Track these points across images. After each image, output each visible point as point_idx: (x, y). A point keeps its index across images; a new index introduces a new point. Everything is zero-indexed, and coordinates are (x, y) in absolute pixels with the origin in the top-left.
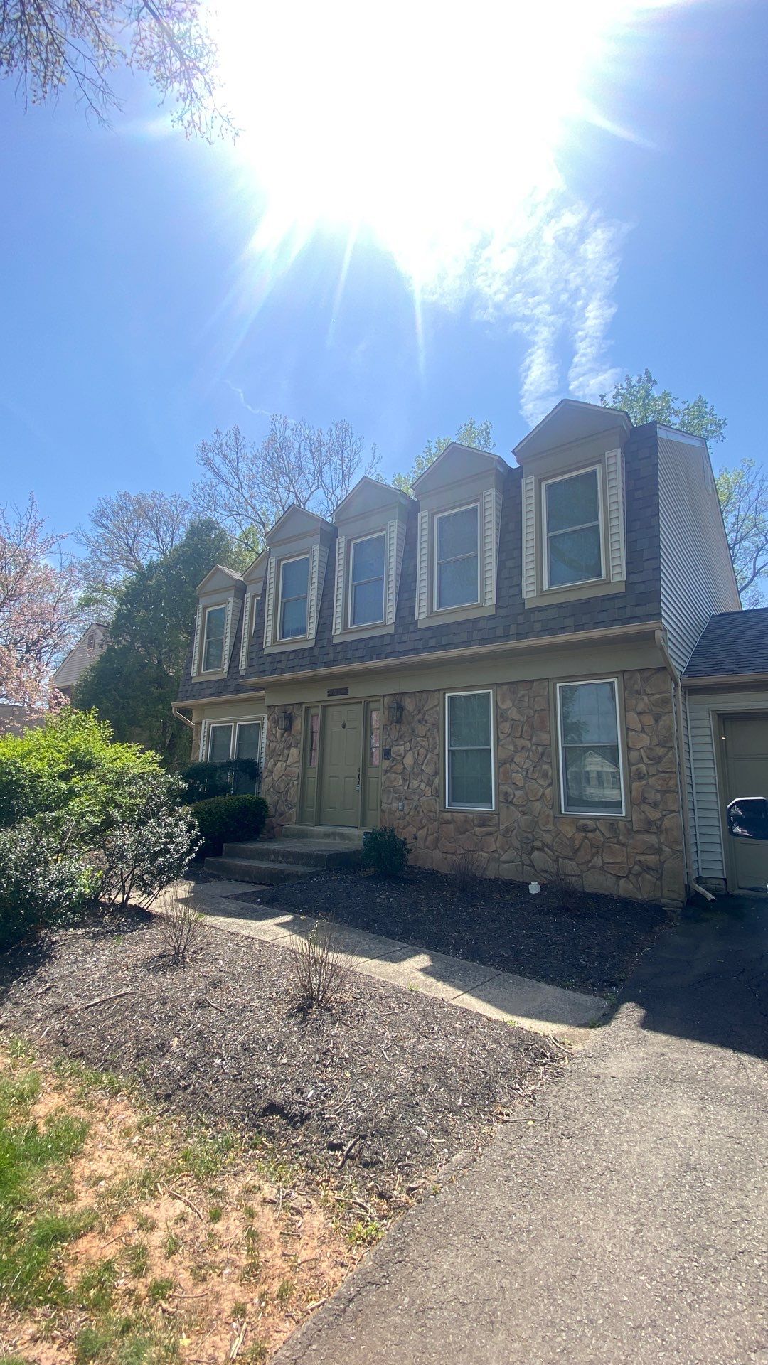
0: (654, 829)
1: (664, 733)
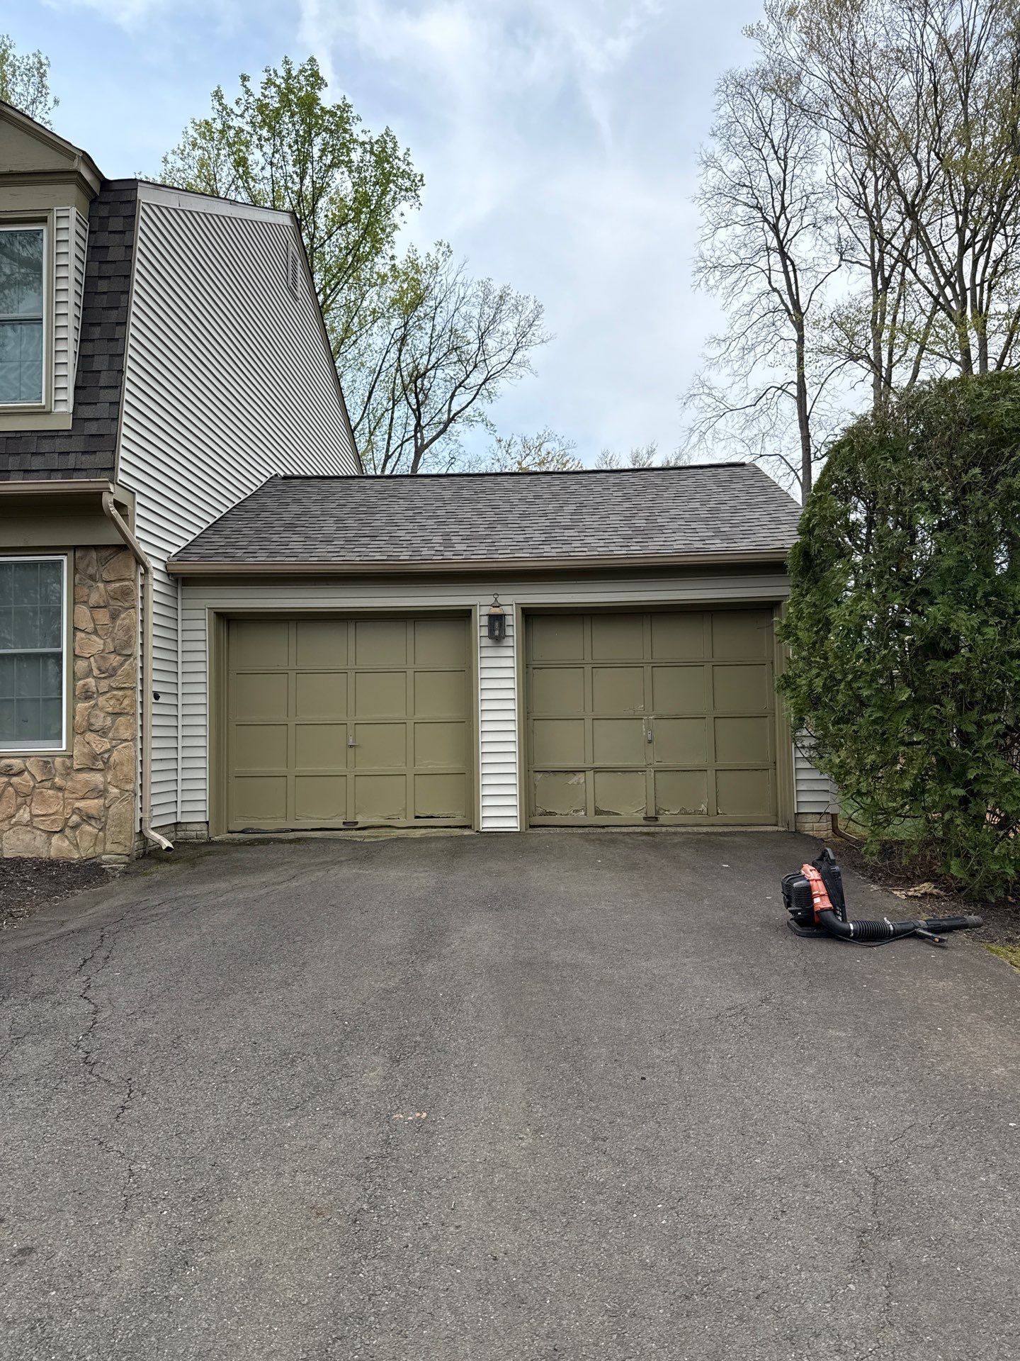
0: (100, 765)
1: (121, 635)
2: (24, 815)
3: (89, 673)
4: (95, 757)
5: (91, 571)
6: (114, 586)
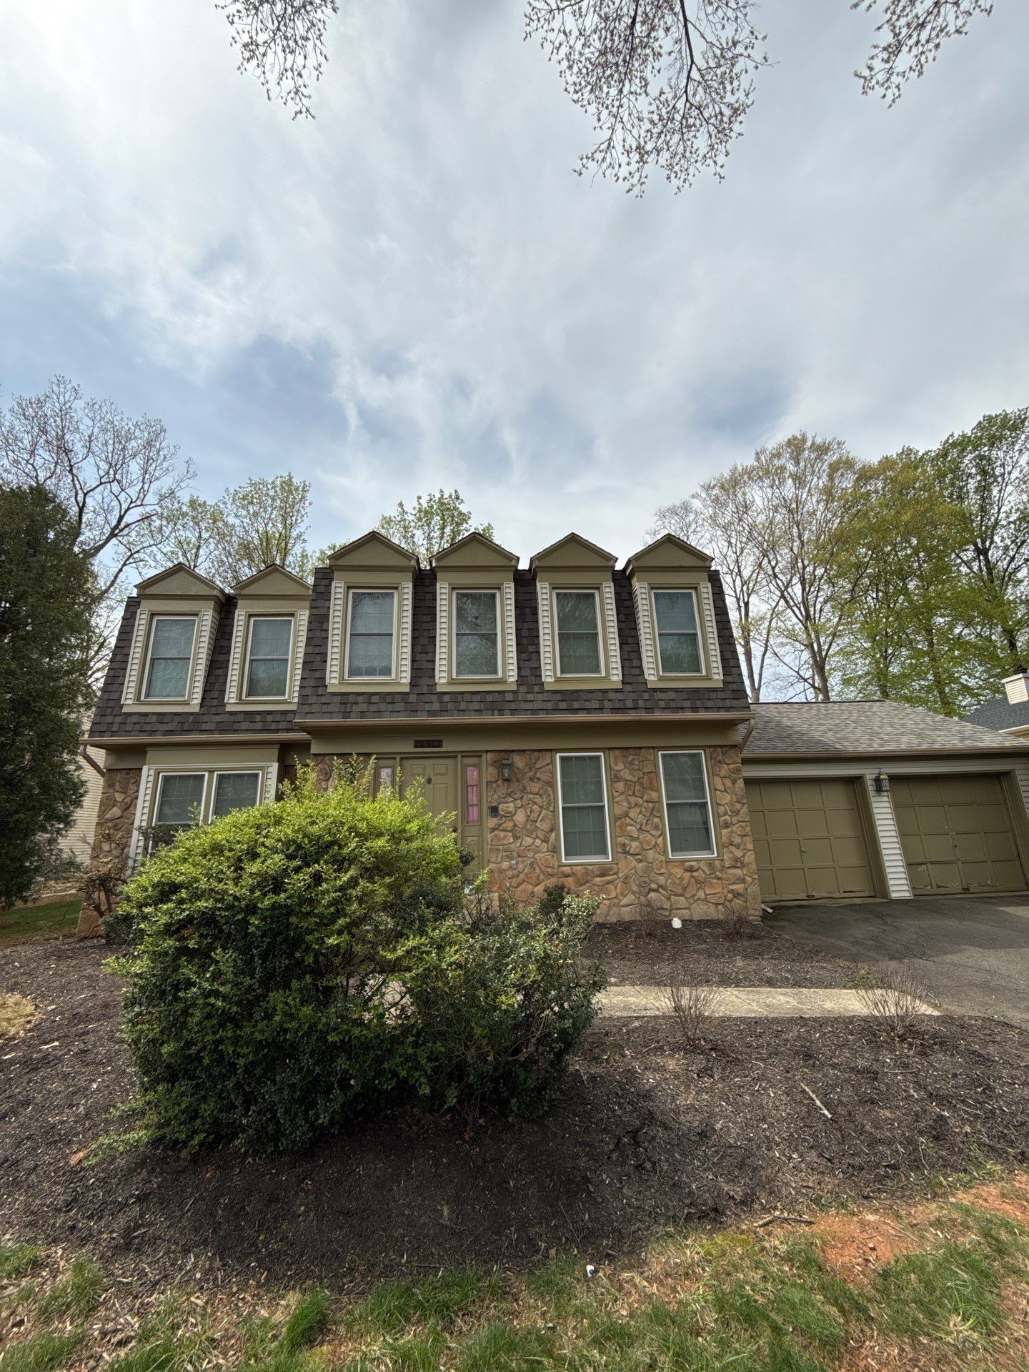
0: (739, 865)
1: (739, 792)
2: (701, 894)
3: (726, 813)
4: (736, 860)
5: (719, 758)
6: (732, 766)
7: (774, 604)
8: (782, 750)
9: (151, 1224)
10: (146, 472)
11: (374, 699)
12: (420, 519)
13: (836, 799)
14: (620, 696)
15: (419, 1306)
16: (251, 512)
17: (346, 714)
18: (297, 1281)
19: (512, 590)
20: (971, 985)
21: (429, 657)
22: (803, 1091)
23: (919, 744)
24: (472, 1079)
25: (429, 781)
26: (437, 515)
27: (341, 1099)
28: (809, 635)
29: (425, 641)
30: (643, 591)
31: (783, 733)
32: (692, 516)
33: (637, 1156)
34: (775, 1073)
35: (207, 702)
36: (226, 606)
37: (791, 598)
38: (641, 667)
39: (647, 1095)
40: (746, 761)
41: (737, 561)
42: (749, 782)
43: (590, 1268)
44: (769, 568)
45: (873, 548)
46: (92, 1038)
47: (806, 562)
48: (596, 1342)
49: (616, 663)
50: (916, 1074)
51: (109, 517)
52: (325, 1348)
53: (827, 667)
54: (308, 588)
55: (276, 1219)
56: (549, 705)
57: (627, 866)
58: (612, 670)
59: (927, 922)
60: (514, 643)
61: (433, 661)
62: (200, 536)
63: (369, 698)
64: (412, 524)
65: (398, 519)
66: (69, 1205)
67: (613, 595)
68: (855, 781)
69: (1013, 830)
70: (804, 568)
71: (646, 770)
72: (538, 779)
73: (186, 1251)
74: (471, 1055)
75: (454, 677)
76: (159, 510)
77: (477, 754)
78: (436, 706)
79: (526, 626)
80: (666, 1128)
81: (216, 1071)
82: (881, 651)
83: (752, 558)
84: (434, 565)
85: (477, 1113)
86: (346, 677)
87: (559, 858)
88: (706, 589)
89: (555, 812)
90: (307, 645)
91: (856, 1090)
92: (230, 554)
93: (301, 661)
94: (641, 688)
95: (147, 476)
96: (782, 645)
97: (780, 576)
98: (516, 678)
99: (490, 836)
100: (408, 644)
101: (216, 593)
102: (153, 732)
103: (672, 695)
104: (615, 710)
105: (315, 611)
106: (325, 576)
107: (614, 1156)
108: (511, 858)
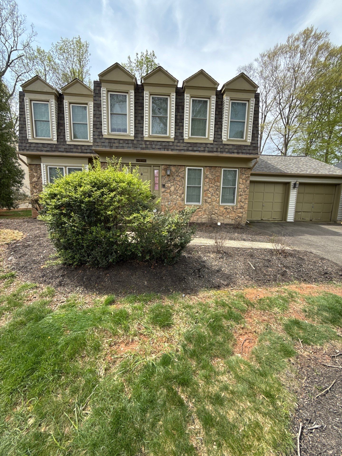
0: (242, 208)
1: (247, 185)
2: (228, 216)
3: (241, 191)
4: (241, 206)
5: (243, 172)
6: (247, 175)
7: (276, 116)
8: (266, 171)
9: (66, 281)
10: (14, 30)
11: (121, 142)
12: (137, 66)
13: (279, 189)
14: (212, 146)
15: (138, 299)
16: (65, 57)
17: (111, 147)
18: (107, 293)
19: (174, 97)
20: (304, 243)
21: (141, 125)
22: (249, 263)
23: (314, 172)
24: (154, 253)
25: (142, 174)
26: (145, 64)
27: (115, 256)
28: (286, 131)
29: (139, 118)
30: (227, 101)
31: (267, 165)
32: (252, 72)
33: (199, 274)
34: (242, 259)
35: (59, 140)
36: (60, 98)
37: (284, 114)
38: (221, 135)
39: (204, 262)
40: (252, 175)
41: (266, 96)
42: (251, 182)
43: (183, 295)
44: (279, 99)
45: (322, 93)
46: (42, 241)
47: (294, 98)
48: (184, 308)
49: (212, 132)
50: (282, 261)
51: (4, 56)
52: (114, 305)
53: (289, 145)
54: (91, 92)
55: (100, 282)
56: (185, 148)
57: (206, 206)
58: (210, 136)
59: (296, 228)
60: (174, 121)
61: (143, 127)
62: (45, 69)
63: (119, 141)
64: (134, 68)
65: (128, 65)
66: (43, 277)
67: (215, 102)
68: (288, 183)
69: (333, 203)
70: (293, 100)
71: (217, 175)
72: (179, 176)
73: (76, 287)
74: (154, 247)
75: (151, 134)
76: (25, 53)
77: (159, 166)
78: (144, 146)
79: (179, 114)
80: (208, 269)
81: (78, 247)
82: (310, 140)
83: (273, 94)
84: (143, 82)
85: (155, 262)
86: (110, 132)
87: (184, 203)
88: (253, 101)
89: (184, 188)
90: (94, 117)
91: (263, 264)
92: (59, 79)
93: (92, 125)
94: (220, 143)
95: (15, 33)
96: (275, 135)
97: (282, 104)
98: (174, 136)
99: (162, 194)
100: (133, 119)
101: (54, 91)
102: (42, 151)
103: (231, 147)
104: (209, 152)
105: (96, 102)
106: (98, 85)
107: (193, 274)
108: (169, 202)
